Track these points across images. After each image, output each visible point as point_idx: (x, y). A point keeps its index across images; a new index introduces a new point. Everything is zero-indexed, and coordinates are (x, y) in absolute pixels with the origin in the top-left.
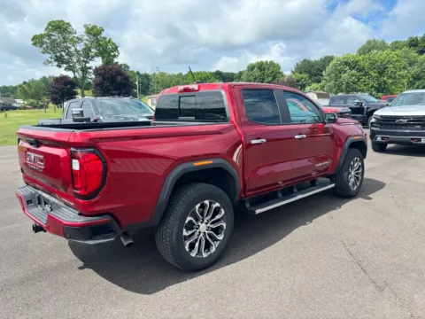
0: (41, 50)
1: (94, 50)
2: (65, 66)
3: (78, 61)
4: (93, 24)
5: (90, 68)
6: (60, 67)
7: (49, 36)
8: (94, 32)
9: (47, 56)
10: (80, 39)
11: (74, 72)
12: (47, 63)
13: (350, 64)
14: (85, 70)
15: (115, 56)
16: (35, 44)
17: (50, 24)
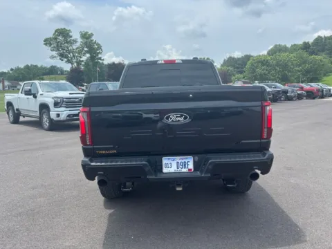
1: (86, 49)
2: (66, 60)
3: (74, 56)
4: (86, 31)
6: (62, 60)
7: (56, 39)
8: (86, 36)
10: (75, 41)
11: (72, 64)
12: (53, 57)
13: (262, 62)
14: (79, 63)
15: (99, 53)
16: (46, 44)
17: (56, 31)
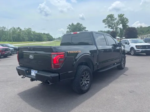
0: (105, 24)
1: (120, 22)
2: (111, 28)
3: (114, 26)
4: (121, 14)
5: (118, 28)
6: (109, 28)
7: (107, 19)
8: (121, 16)
9: (106, 25)
10: (116, 19)
11: (113, 29)
12: (106, 27)
14: (116, 28)
15: (127, 23)
16: (103, 22)
17: (108, 16)
